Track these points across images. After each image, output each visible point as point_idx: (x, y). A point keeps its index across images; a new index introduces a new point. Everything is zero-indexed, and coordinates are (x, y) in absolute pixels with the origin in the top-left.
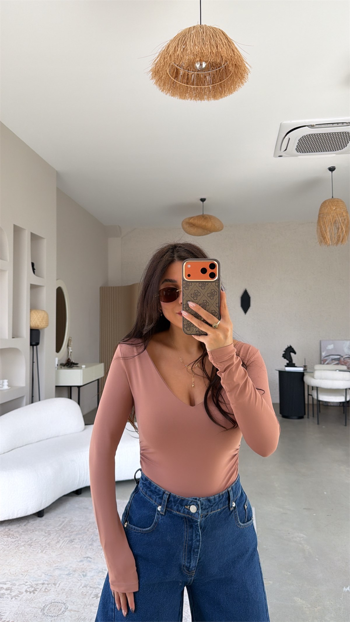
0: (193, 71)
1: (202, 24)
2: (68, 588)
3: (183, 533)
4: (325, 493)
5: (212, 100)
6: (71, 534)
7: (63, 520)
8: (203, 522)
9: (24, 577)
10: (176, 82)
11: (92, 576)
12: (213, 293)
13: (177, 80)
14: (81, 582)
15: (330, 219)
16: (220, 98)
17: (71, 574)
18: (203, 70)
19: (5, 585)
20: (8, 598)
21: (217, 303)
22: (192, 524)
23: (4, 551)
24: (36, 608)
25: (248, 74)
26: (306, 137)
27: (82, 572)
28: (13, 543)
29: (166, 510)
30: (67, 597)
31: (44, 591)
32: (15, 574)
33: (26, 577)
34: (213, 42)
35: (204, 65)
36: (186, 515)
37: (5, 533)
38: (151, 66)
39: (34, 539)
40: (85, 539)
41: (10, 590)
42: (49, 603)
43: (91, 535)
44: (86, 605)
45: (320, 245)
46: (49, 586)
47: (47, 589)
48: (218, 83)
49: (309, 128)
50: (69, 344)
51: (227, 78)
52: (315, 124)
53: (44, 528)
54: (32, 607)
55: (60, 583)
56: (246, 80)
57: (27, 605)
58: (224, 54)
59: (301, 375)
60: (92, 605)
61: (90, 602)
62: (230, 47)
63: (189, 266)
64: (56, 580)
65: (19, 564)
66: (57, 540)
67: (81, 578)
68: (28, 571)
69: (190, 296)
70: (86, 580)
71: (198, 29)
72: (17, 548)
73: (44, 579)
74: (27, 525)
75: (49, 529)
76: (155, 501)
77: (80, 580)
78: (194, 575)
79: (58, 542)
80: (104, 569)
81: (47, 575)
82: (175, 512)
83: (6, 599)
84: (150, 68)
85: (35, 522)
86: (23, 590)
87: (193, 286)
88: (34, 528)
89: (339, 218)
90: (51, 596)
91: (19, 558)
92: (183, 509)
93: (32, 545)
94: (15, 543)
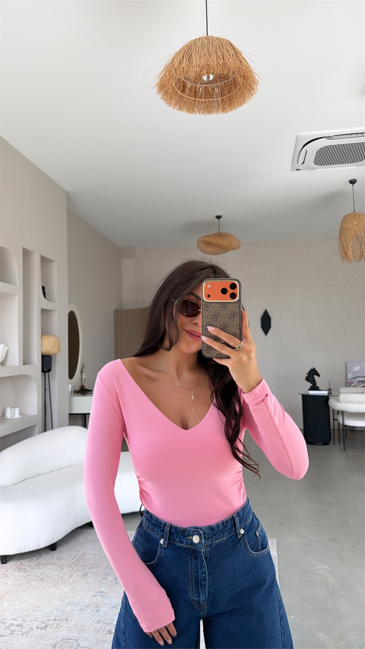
0: (201, 84)
1: (208, 35)
2: (80, 624)
3: (187, 565)
4: (351, 522)
5: (221, 113)
6: (84, 568)
7: (77, 553)
8: (208, 552)
9: (35, 612)
10: (183, 96)
11: (106, 612)
12: (234, 314)
13: (184, 94)
14: (94, 618)
15: (352, 234)
16: (229, 111)
17: (84, 609)
18: (211, 83)
19: (15, 621)
20: (18, 635)
21: (238, 325)
22: (196, 556)
23: (16, 586)
24: (47, 645)
25: (258, 85)
26: (324, 149)
27: (96, 607)
28: (24, 577)
29: (168, 542)
30: (79, 634)
31: (56, 627)
32: (27, 609)
33: (37, 613)
34: (219, 53)
35: (211, 77)
36: (189, 546)
37: (16, 568)
38: (157, 80)
39: (46, 574)
40: (99, 573)
41: (20, 627)
42: (61, 640)
43: (105, 569)
44: (98, 642)
45: (343, 262)
46: (61, 622)
47: (59, 625)
48: (227, 95)
49: (327, 140)
50: (83, 370)
51: (236, 90)
52: (333, 135)
53: (57, 561)
54: (43, 644)
55: (73, 618)
56: (255, 92)
57: (38, 642)
58: (231, 65)
59: (326, 399)
60: (105, 642)
61: (103, 638)
62: (237, 58)
63: (209, 286)
64: (68, 615)
65: (31, 599)
66: (69, 575)
67: (94, 614)
68: (40, 607)
69: (210, 318)
70: (99, 616)
71: (204, 40)
72: (28, 583)
73: (56, 615)
74: (39, 559)
75: (62, 563)
76: (158, 534)
77: (93, 615)
78: (205, 609)
79: (71, 576)
80: (118, 604)
81: (59, 610)
82: (178, 544)
83: (17, 636)
84: (156, 82)
85: (48, 555)
86: (34, 627)
87: (213, 307)
88: (46, 562)
89: (362, 233)
90: (63, 633)
91: (30, 593)
92: (185, 540)
93: (44, 580)
94: (27, 577)
